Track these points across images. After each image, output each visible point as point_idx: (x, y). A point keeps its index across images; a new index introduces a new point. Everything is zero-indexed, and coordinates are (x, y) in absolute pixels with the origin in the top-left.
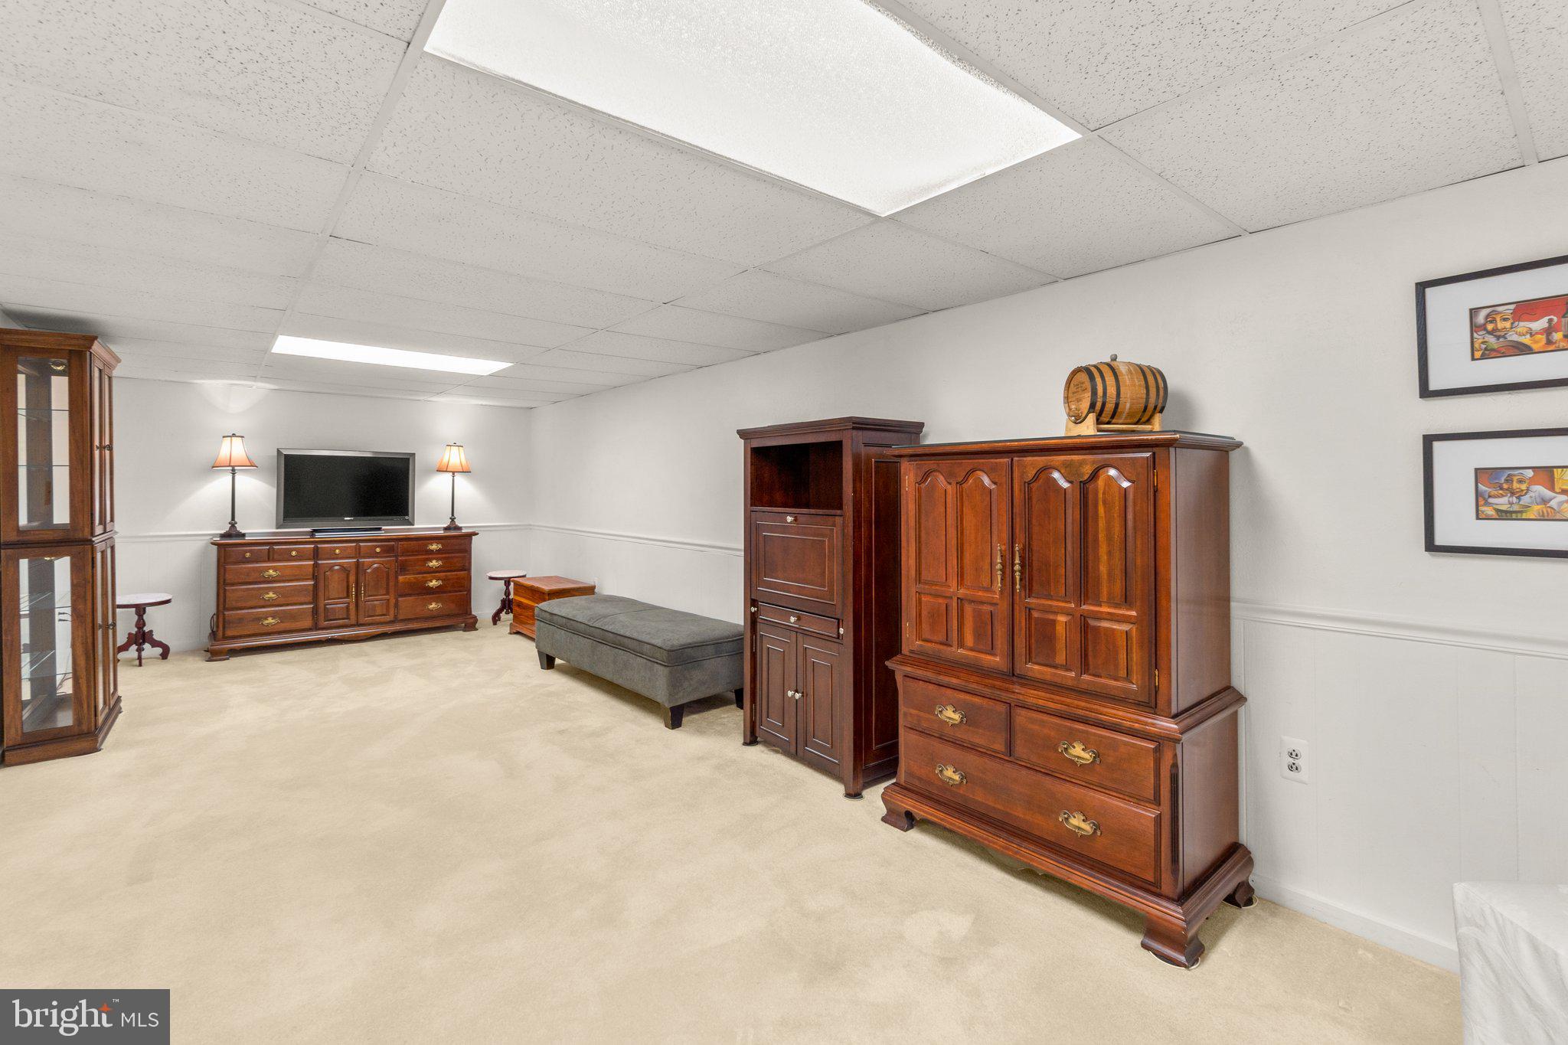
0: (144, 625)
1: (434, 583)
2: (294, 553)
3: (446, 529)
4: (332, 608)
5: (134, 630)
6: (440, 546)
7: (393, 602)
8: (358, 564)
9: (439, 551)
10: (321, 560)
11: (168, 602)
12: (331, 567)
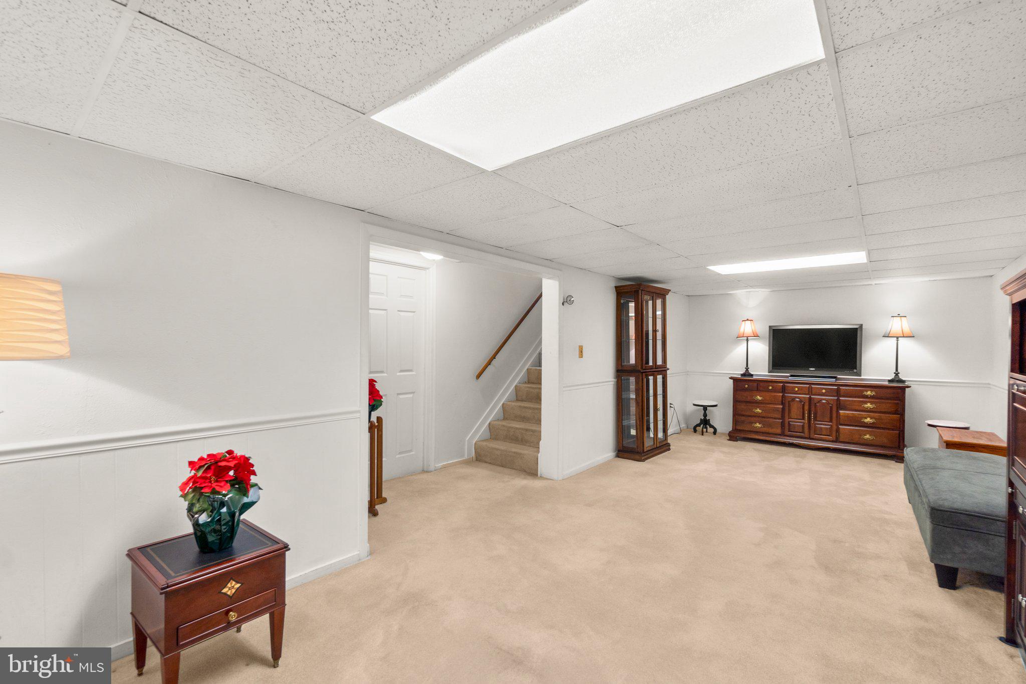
0: (706, 416)
1: (868, 420)
2: (770, 388)
3: (890, 381)
4: (794, 425)
5: (703, 418)
6: (873, 393)
7: (835, 427)
8: (810, 399)
9: (872, 397)
10: (787, 393)
11: (716, 406)
12: (793, 399)
